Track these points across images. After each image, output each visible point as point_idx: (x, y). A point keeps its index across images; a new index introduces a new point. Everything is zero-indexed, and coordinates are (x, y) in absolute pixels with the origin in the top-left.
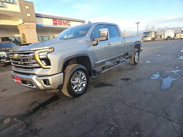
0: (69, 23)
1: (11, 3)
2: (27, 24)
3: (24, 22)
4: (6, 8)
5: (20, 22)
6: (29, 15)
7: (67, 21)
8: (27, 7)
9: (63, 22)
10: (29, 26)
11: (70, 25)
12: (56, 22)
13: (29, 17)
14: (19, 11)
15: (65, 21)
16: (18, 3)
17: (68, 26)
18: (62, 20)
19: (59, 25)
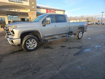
0: (55, 12)
1: (25, 1)
2: (32, 12)
3: (31, 11)
4: (23, 3)
5: (29, 11)
6: (33, 7)
8: (33, 3)
9: (52, 11)
11: (55, 13)
14: (29, 5)
15: (53, 10)
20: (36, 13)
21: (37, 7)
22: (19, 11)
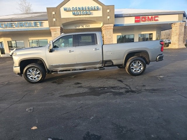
1: (96, 10)
2: (106, 25)
4: (92, 14)
5: (101, 25)
7: (153, 16)
8: (108, 11)
9: (148, 18)
12: (138, 19)
13: (108, 19)
14: (101, 15)
15: (150, 17)
16: (102, 9)
17: (154, 22)
18: (147, 16)
19: (142, 22)
21: (115, 15)
22: (88, 27)
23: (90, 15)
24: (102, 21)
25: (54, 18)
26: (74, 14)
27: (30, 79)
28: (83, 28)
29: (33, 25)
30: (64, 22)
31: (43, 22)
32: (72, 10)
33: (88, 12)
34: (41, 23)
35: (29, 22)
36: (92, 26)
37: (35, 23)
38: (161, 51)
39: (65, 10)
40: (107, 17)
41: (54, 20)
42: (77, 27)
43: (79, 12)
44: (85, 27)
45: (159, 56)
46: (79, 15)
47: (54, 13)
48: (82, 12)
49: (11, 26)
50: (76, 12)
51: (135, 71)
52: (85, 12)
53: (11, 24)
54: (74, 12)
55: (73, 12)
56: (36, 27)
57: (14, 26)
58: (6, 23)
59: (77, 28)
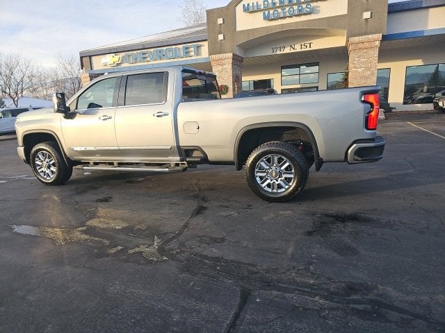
2: (356, 39)
4: (318, 12)
6: (367, 15)
10: (361, 46)
13: (366, 20)
14: (344, 11)
20: (378, 43)
22: (308, 49)
23: (310, 14)
24: (344, 28)
25: (220, 33)
26: (267, 18)
27: (42, 174)
28: (293, 51)
29: (182, 53)
30: (243, 40)
31: (201, 46)
32: (262, 8)
33: (304, 6)
34: (198, 47)
35: (174, 47)
36: (318, 44)
37: (187, 48)
38: (368, 129)
39: (246, 9)
40: (362, 15)
41: (221, 37)
42: (279, 49)
43: (279, 10)
44: (298, 48)
45: (355, 145)
46: (281, 18)
47: (220, 21)
48: (287, 9)
49: (144, 58)
50: (271, 12)
51: (269, 185)
52: (295, 7)
53: (144, 54)
54: (267, 12)
55: (264, 13)
56: (188, 58)
57: (149, 59)
58: (135, 52)
59: (278, 52)
